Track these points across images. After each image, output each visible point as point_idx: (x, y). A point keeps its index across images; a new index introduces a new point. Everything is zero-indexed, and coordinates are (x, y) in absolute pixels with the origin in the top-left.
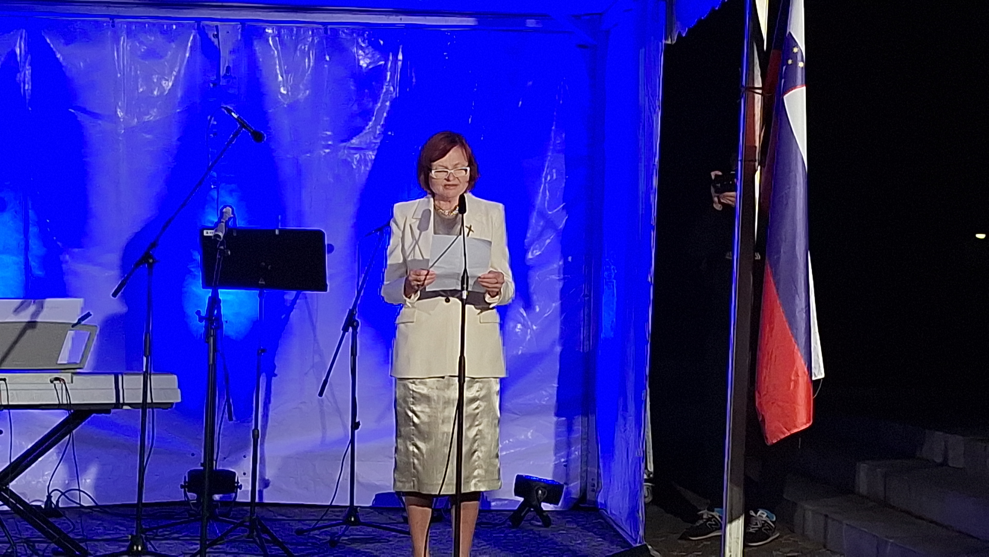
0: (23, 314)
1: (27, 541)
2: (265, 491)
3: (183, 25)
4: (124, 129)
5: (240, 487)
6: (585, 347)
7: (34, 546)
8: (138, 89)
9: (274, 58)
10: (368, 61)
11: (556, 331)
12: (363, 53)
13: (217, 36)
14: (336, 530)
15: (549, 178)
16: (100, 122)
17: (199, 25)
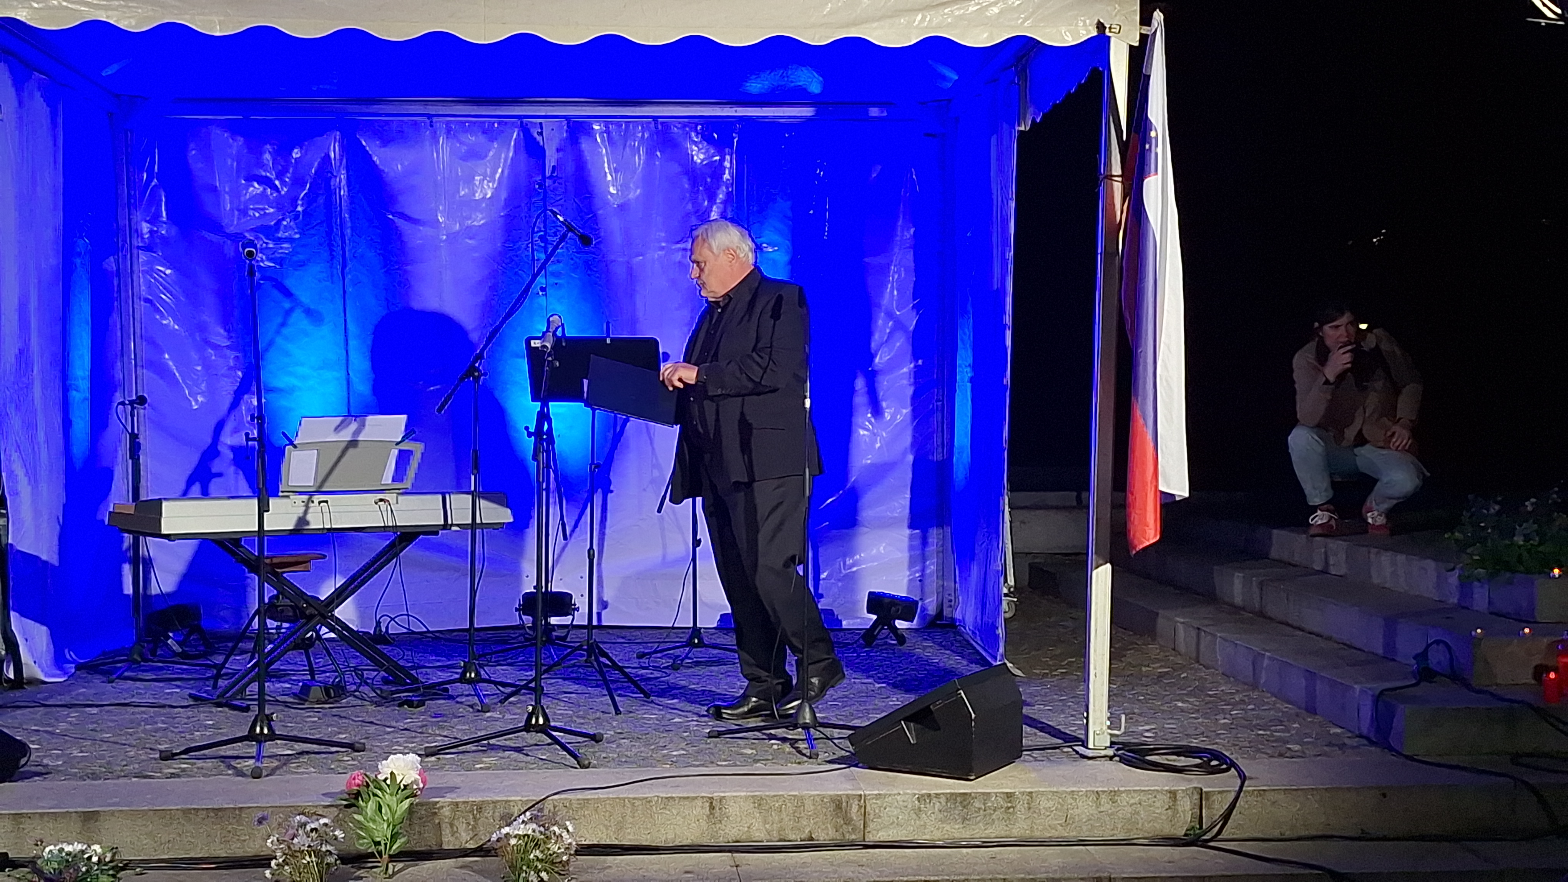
0: (343, 433)
1: (356, 669)
2: (604, 613)
3: (506, 123)
4: (447, 235)
5: (578, 609)
6: (937, 457)
7: (362, 675)
8: (459, 192)
9: (602, 156)
10: (702, 156)
11: (907, 439)
12: (696, 148)
13: (541, 134)
14: (679, 653)
15: (896, 276)
16: (421, 228)
17: (522, 123)
